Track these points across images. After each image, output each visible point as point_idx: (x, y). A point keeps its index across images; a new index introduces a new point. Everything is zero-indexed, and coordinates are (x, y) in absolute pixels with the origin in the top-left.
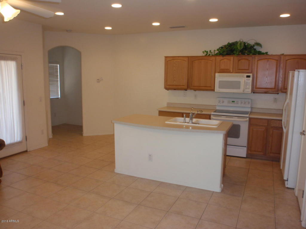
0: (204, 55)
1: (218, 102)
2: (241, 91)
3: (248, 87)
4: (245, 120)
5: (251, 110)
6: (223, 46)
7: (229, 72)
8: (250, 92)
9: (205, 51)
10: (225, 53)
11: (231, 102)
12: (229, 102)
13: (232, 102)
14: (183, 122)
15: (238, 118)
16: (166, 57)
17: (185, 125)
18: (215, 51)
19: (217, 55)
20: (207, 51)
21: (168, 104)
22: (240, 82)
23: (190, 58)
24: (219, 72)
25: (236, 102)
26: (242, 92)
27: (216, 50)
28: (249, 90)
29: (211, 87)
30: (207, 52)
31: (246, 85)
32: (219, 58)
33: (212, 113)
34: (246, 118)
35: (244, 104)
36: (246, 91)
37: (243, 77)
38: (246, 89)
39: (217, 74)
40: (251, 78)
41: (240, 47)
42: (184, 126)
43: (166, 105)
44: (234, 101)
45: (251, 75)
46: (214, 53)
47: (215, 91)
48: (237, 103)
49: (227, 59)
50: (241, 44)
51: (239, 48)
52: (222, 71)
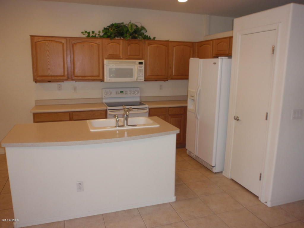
0: (85, 36)
1: (105, 93)
2: (134, 79)
3: (141, 75)
4: (145, 111)
5: (140, 99)
6: (108, 27)
7: (119, 58)
8: (143, 80)
9: (86, 32)
10: (113, 36)
11: (119, 93)
12: (117, 93)
13: (121, 92)
14: (115, 125)
15: (138, 110)
16: (32, 37)
17: (118, 130)
18: (99, 32)
19: (104, 37)
20: (88, 31)
21: (37, 101)
22: (132, 69)
23: (68, 39)
24: (106, 59)
25: (124, 92)
26: (136, 81)
27: (101, 31)
28: (143, 79)
29: (98, 76)
30: (89, 33)
31: (139, 73)
32: (106, 41)
33: (109, 108)
34: (146, 110)
35: (134, 93)
36: (139, 80)
37: (135, 63)
38: (139, 77)
39: (106, 61)
40: (143, 65)
41: (132, 29)
42: (117, 132)
43: (33, 104)
44: (123, 91)
45: (143, 61)
46: (99, 35)
47: (105, 80)
48: (126, 93)
49: (116, 43)
50: (131, 26)
51: (130, 30)
52: (112, 57)
